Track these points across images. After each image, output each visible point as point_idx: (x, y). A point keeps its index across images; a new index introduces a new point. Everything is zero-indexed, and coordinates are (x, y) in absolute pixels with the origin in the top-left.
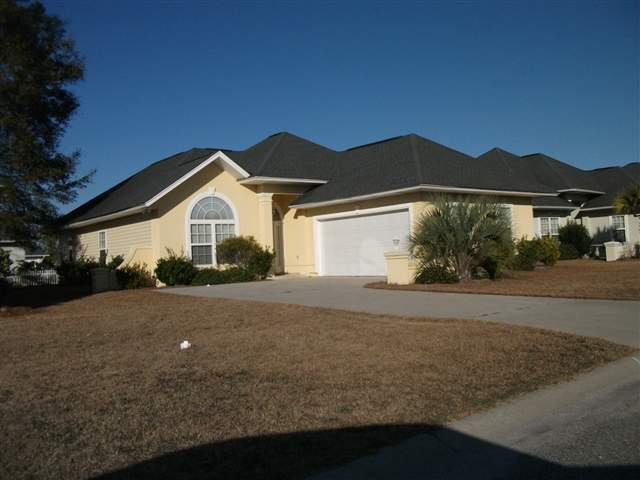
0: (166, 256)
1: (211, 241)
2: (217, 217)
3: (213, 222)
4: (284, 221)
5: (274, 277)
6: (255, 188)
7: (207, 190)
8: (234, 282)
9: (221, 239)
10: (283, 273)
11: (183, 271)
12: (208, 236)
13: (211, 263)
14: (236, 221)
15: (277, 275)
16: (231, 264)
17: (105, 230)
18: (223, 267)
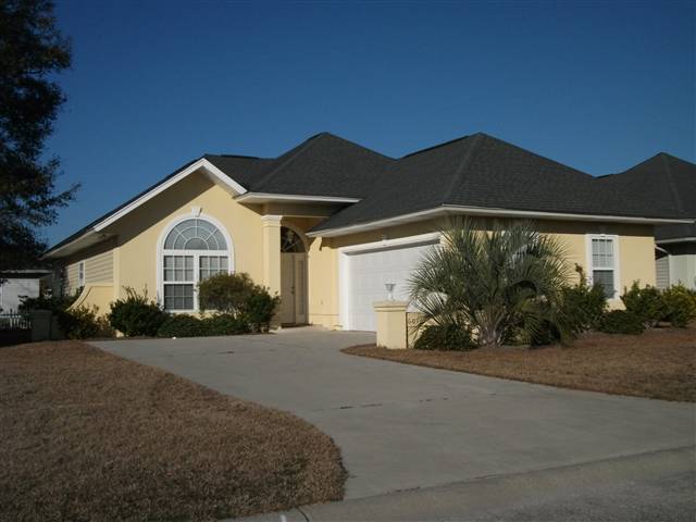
0: (125, 298)
1: (192, 279)
2: (202, 247)
3: (196, 254)
4: (310, 253)
5: (280, 330)
6: (259, 208)
7: (189, 211)
8: (214, 334)
9: (207, 276)
10: (306, 324)
11: (142, 318)
12: (189, 271)
13: (192, 308)
14: (229, 253)
15: (284, 326)
16: (221, 309)
17: (84, 261)
18: (209, 314)
